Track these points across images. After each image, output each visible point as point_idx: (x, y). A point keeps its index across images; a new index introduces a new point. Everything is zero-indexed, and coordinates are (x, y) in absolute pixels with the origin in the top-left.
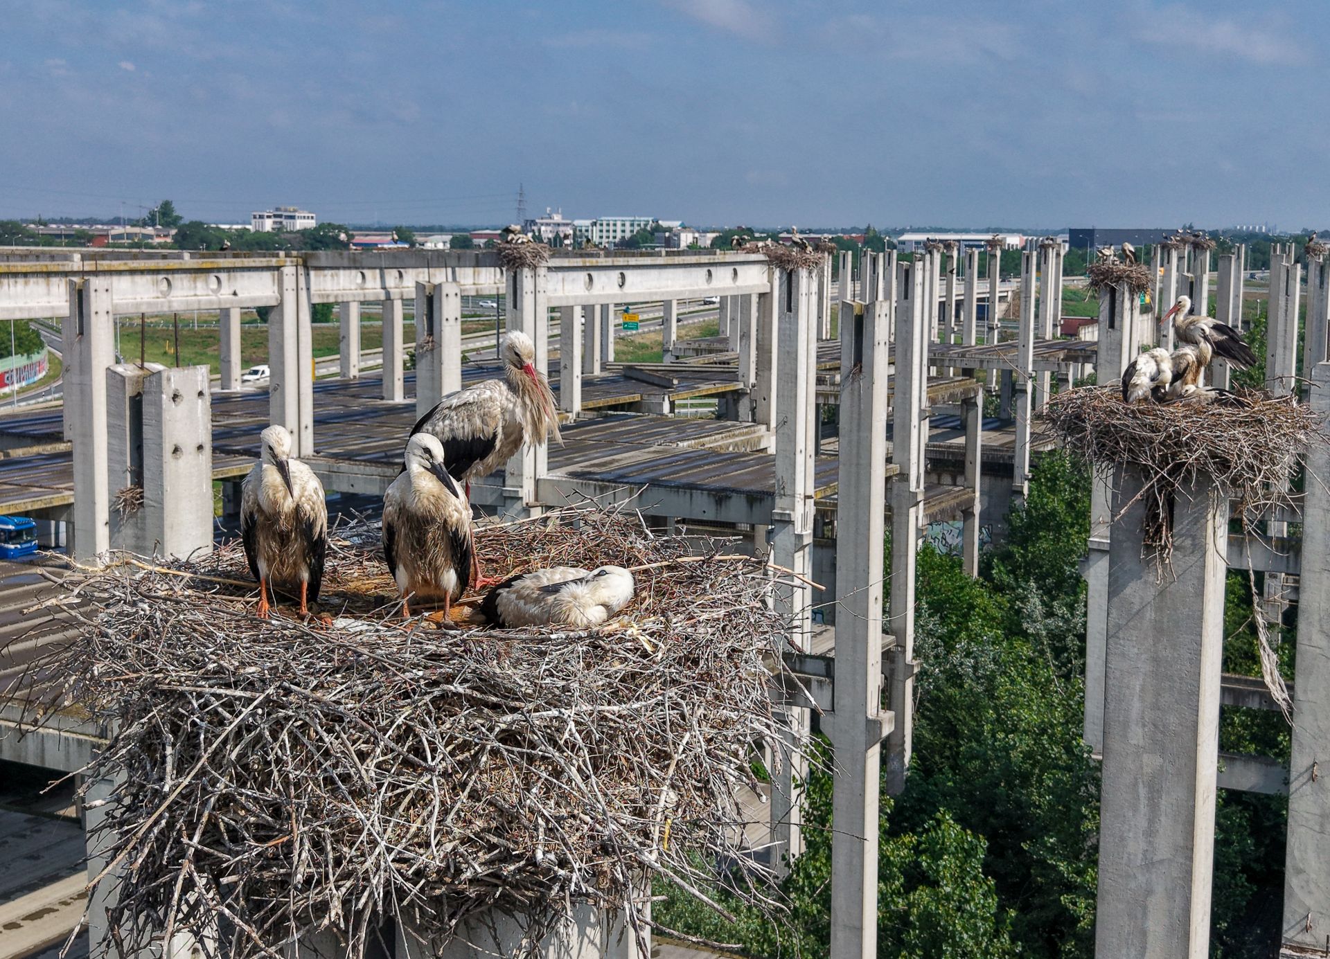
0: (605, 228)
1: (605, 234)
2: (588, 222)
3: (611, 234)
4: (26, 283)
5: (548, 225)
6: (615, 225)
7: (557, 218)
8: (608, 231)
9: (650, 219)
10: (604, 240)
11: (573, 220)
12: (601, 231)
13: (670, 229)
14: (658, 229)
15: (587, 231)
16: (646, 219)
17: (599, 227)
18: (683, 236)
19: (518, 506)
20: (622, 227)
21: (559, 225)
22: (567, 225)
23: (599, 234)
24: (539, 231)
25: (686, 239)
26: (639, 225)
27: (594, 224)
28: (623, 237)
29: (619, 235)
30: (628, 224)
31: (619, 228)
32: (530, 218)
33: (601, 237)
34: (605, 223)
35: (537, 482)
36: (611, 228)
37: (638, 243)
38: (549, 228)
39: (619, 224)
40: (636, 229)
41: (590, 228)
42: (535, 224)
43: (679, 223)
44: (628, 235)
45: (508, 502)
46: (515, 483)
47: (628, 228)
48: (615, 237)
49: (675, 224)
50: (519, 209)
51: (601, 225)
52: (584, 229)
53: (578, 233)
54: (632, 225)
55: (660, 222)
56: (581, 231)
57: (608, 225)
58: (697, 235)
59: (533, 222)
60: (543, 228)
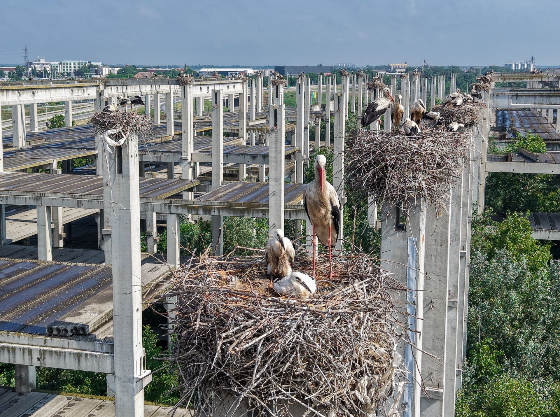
0: (66, 65)
1: (66, 68)
2: (57, 63)
3: (69, 68)
4: (41, 91)
5: (38, 64)
6: (70, 64)
7: (43, 61)
8: (67, 67)
9: (87, 61)
10: (66, 71)
11: (50, 62)
12: (64, 67)
13: (97, 66)
14: (91, 66)
15: (57, 67)
16: (85, 61)
17: (63, 65)
18: (104, 69)
19: (187, 162)
20: (74, 65)
21: (44, 64)
22: (47, 64)
23: (63, 68)
24: (35, 67)
25: (106, 71)
26: (82, 64)
27: (61, 64)
28: (75, 70)
29: (73, 69)
30: (76, 64)
31: (72, 65)
32: (30, 61)
33: (64, 70)
34: (65, 63)
35: (191, 154)
36: (69, 66)
37: (82, 72)
38: (39, 66)
39: (72, 64)
40: (81, 66)
41: (58, 66)
42: (32, 64)
43: (101, 63)
44: (77, 69)
45: (183, 161)
46: (186, 155)
47: (77, 65)
48: (70, 70)
49: (99, 64)
50: (25, 57)
51: (64, 64)
52: (55, 66)
53: (53, 68)
54: (79, 64)
55: (92, 63)
56: (54, 67)
57: (67, 64)
58: (110, 69)
59: (31, 63)
60: (36, 66)
